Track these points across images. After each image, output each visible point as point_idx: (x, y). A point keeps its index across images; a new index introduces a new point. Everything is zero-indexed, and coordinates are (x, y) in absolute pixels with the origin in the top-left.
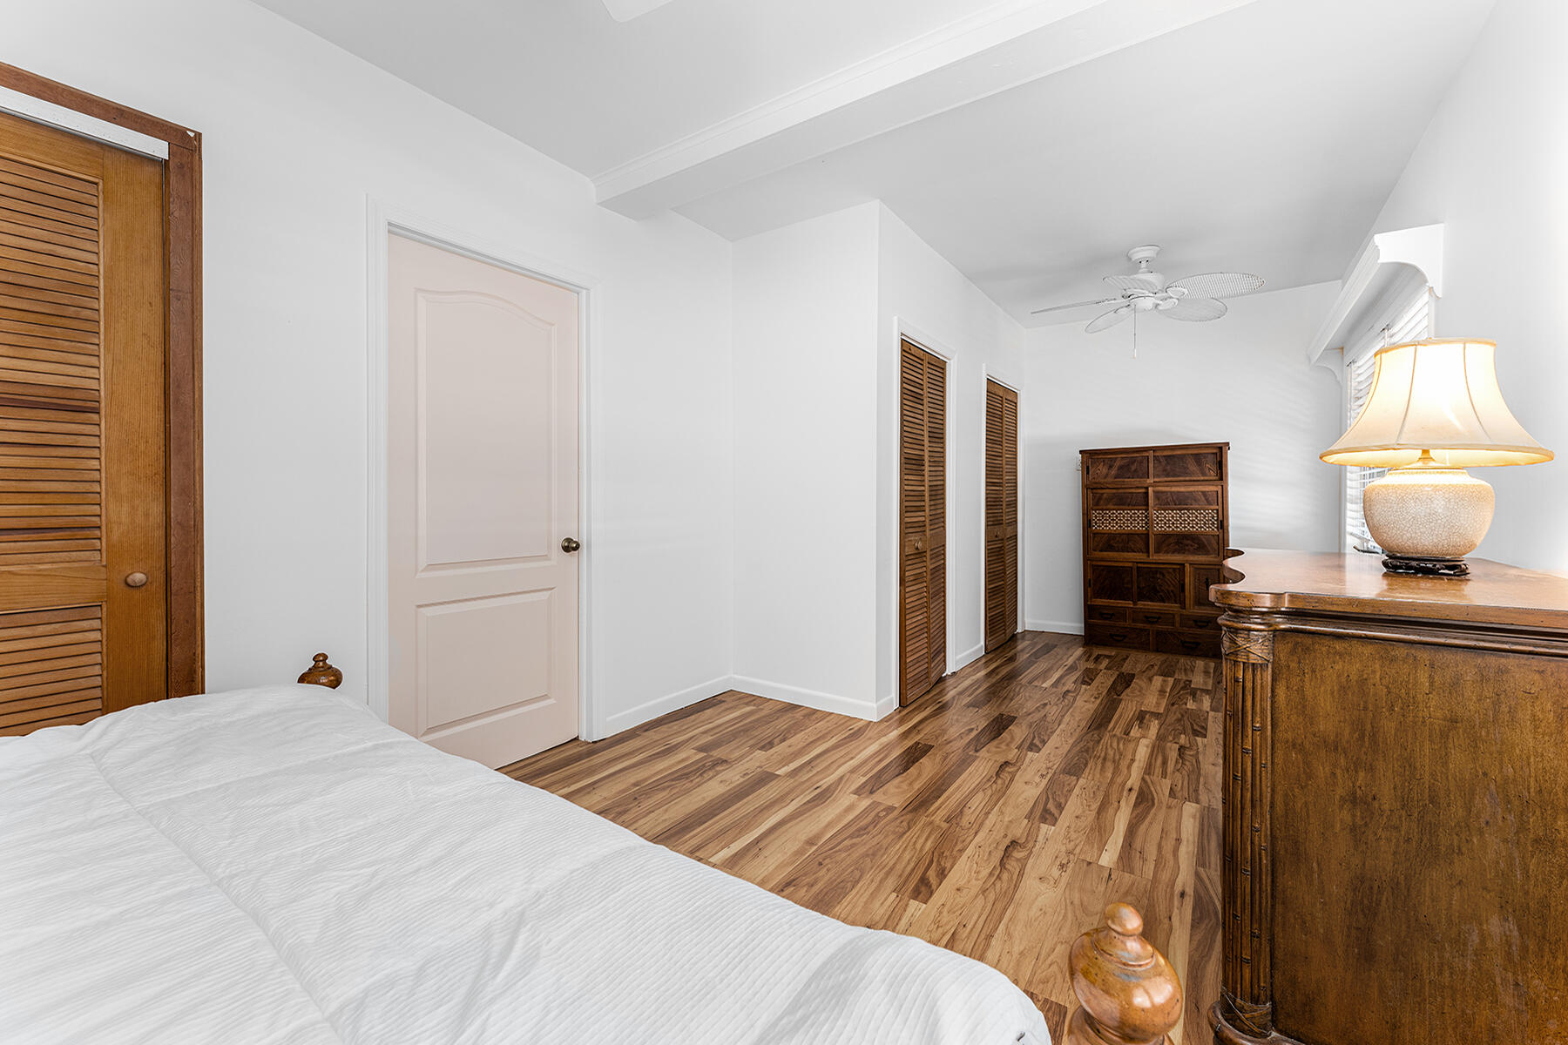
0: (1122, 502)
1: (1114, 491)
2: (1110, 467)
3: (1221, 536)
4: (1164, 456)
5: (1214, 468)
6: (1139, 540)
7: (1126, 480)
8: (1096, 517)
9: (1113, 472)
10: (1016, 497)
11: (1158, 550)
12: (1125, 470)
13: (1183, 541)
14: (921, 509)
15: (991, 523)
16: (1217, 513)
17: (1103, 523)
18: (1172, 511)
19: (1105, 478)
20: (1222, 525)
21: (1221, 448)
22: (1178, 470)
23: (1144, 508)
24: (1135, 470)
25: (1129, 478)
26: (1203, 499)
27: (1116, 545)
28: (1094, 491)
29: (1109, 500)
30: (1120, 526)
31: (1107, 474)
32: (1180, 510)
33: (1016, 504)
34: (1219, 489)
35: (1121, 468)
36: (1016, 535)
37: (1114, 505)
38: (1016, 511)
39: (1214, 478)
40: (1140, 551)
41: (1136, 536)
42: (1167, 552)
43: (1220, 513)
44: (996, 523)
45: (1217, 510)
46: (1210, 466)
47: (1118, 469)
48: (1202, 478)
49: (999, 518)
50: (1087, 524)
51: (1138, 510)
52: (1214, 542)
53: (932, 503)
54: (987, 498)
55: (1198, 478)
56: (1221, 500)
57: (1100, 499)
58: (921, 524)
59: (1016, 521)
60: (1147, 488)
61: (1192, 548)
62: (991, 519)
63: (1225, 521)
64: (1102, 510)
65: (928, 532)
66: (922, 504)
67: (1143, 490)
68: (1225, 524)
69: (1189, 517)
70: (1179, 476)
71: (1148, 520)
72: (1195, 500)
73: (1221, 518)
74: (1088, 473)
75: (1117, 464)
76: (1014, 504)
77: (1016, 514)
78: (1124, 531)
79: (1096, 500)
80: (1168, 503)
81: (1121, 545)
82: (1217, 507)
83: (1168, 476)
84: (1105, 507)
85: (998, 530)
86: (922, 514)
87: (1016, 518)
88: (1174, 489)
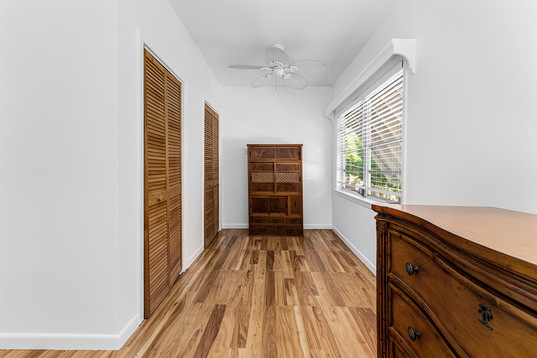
0: (264, 168)
1: (261, 164)
2: (259, 153)
3: (300, 184)
4: (280, 149)
5: (298, 155)
6: (271, 186)
7: (266, 159)
8: (253, 175)
9: (261, 155)
10: (218, 165)
11: (278, 191)
12: (265, 155)
13: (288, 186)
14: (163, 172)
15: (207, 179)
16: (299, 174)
17: (256, 178)
18: (283, 173)
19: (257, 157)
20: (300, 179)
21: (300, 146)
22: (285, 155)
23: (272, 171)
24: (269, 155)
25: (267, 158)
26: (294, 168)
27: (261, 188)
28: (253, 164)
29: (258, 168)
30: (263, 180)
31: (258, 156)
32: (286, 173)
33: (218, 169)
34: (299, 164)
35: (263, 153)
36: (218, 184)
37: (261, 170)
38: (218, 172)
39: (298, 159)
40: (271, 191)
41: (269, 184)
42: (281, 191)
43: (300, 174)
44: (209, 179)
45: (299, 173)
46: (296, 154)
47: (263, 154)
48: (293, 159)
49: (211, 176)
50: (250, 179)
51: (270, 172)
52: (298, 186)
53: (172, 168)
54: (205, 166)
55: (292, 159)
56: (299, 168)
57: (255, 167)
58: (163, 183)
59: (218, 177)
60: (274, 163)
61: (290, 189)
62: (207, 177)
63: (301, 177)
64: (256, 172)
65: (168, 188)
66: (164, 169)
67: (272, 164)
68: (302, 179)
69: (289, 176)
70: (285, 158)
71: (274, 178)
72: (291, 168)
73: (300, 175)
74: (250, 155)
75: (262, 151)
76: (217, 169)
77: (218, 174)
78: (264, 182)
79: (253, 168)
80: (281, 170)
81: (263, 188)
82: (298, 171)
83: (281, 158)
84: (257, 171)
85: (210, 182)
86: (164, 176)
87: (218, 176)
88: (284, 163)
